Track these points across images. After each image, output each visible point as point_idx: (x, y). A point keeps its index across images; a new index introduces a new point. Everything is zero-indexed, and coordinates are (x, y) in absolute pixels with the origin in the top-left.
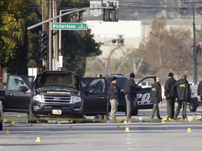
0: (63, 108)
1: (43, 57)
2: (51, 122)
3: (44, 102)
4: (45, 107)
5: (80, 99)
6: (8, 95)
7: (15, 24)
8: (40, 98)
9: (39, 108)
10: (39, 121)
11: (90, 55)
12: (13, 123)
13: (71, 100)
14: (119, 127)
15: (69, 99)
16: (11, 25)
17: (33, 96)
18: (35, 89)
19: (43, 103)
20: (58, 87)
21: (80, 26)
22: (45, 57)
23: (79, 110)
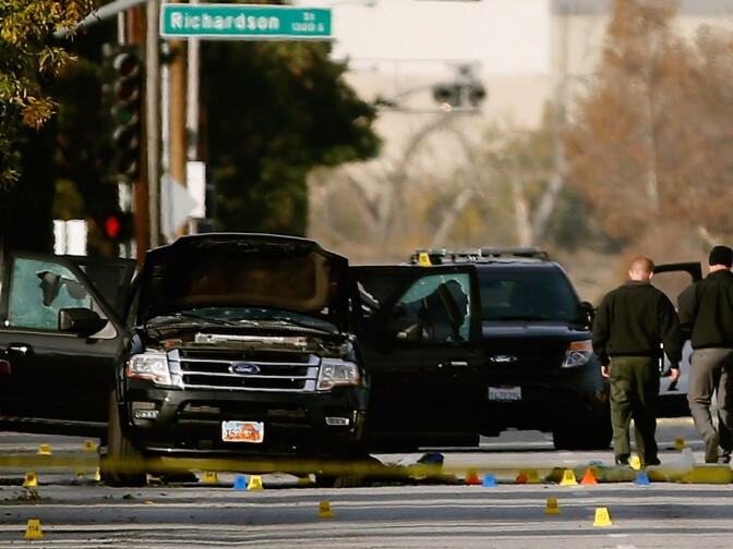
0: (272, 413)
1: (123, 169)
2: (211, 480)
3: (182, 385)
4: (188, 408)
5: (354, 373)
6: (9, 350)
7: (53, 10)
8: (161, 368)
9: (154, 414)
10: (154, 475)
11: (327, 157)
12: (33, 483)
13: (311, 373)
14: (554, 505)
15: (303, 371)
16: (31, 15)
17: (127, 354)
18: (139, 325)
19: (176, 389)
20: (247, 311)
21: (302, 21)
22: (133, 167)
23: (347, 421)
